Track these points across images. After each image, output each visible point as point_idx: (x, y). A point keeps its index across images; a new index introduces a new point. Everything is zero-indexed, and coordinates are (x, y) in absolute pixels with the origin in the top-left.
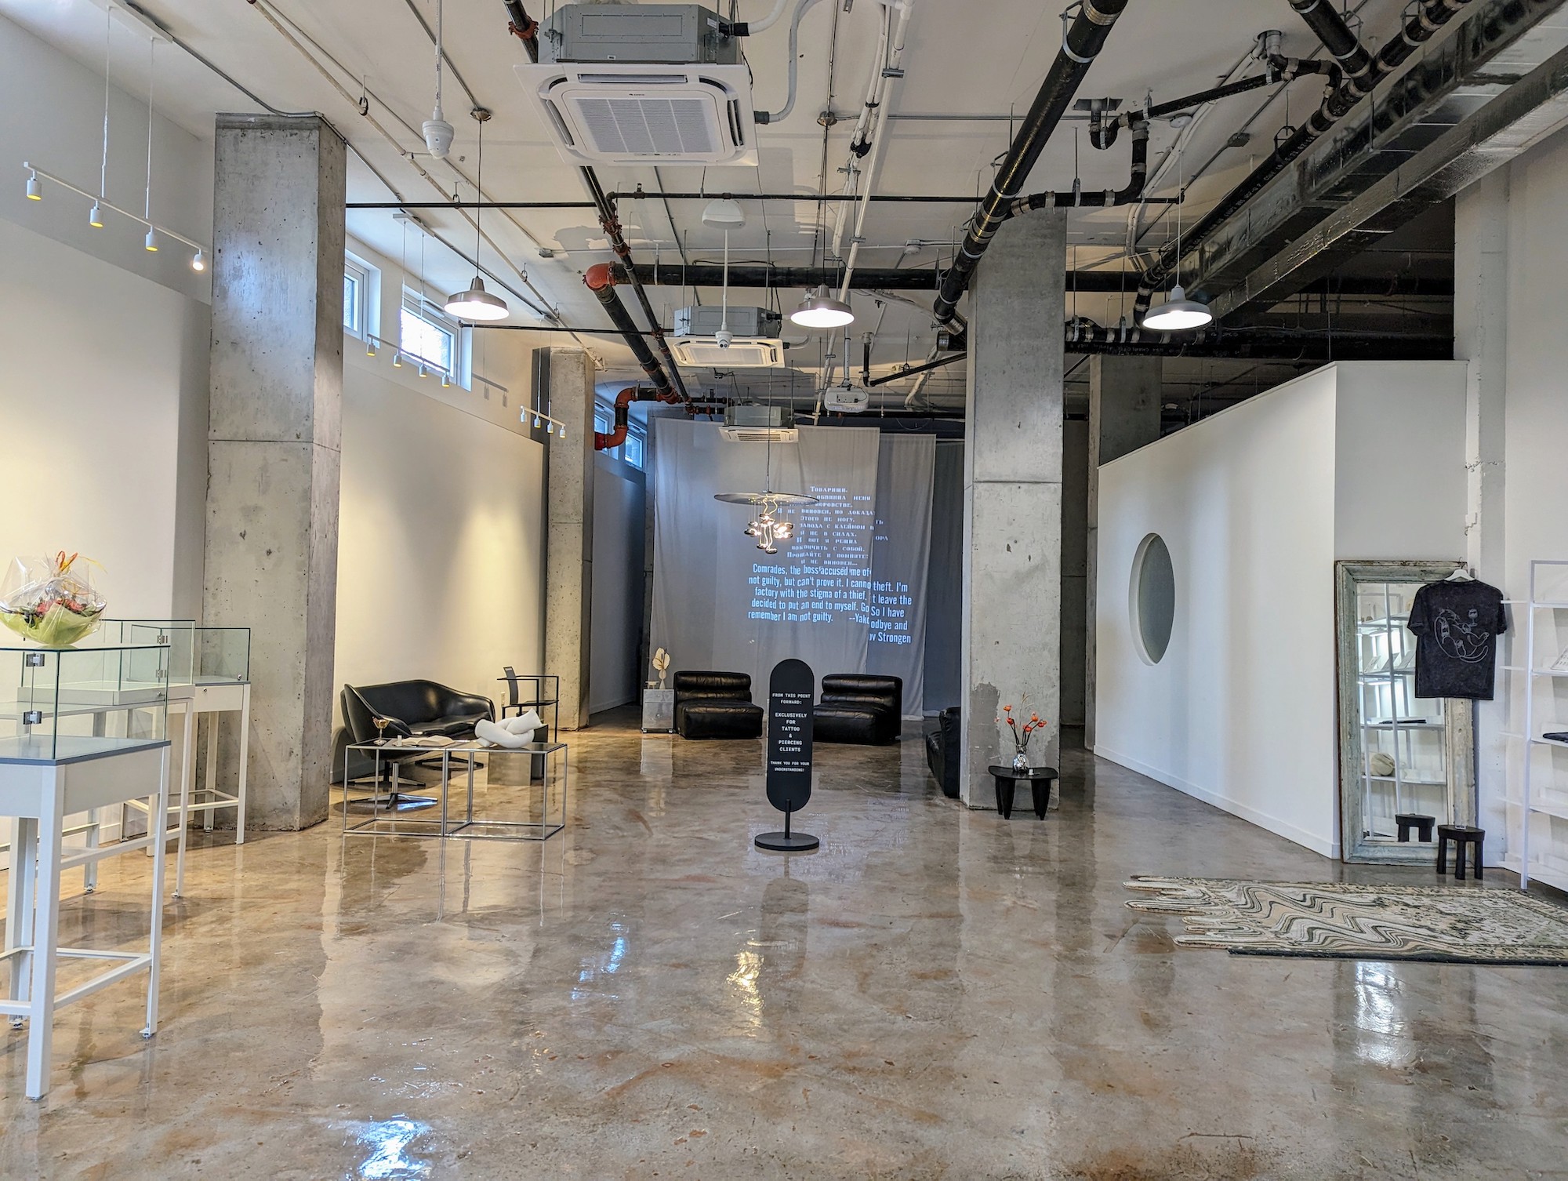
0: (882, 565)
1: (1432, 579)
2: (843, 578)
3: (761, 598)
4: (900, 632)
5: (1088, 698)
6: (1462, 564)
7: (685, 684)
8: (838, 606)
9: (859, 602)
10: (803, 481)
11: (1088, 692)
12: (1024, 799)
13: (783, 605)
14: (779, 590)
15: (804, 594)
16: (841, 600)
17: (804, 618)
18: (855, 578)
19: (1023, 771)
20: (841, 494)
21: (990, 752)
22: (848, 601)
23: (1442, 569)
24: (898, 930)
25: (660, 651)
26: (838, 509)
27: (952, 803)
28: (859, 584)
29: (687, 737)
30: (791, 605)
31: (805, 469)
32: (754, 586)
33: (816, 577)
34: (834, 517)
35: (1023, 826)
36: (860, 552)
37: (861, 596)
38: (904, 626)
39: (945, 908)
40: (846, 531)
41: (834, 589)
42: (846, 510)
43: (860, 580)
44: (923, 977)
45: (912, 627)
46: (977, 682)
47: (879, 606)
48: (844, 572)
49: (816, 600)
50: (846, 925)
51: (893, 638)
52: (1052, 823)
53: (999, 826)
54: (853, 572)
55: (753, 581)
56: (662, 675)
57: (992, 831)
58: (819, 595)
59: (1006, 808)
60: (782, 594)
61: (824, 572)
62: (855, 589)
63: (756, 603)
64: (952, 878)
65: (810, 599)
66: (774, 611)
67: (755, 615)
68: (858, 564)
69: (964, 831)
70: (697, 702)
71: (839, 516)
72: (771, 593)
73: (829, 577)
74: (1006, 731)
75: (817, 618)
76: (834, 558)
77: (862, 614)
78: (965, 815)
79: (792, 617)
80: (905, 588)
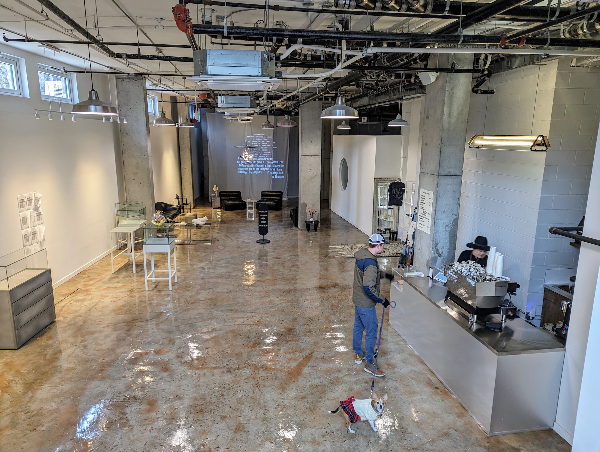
0: (275, 156)
1: (393, 182)
2: (265, 161)
3: (241, 167)
4: (281, 175)
5: (330, 196)
6: (398, 178)
7: (222, 194)
8: (263, 169)
9: (269, 168)
10: (252, 132)
11: (330, 194)
12: (312, 227)
13: (247, 169)
14: (246, 164)
15: (253, 166)
16: (264, 167)
17: (254, 173)
18: (268, 161)
19: (312, 222)
20: (263, 136)
21: (305, 218)
22: (266, 167)
23: (395, 179)
24: (288, 259)
25: (215, 186)
26: (263, 140)
27: (297, 229)
28: (269, 162)
29: (226, 210)
30: (250, 169)
31: (252, 128)
32: (239, 164)
33: (257, 161)
34: (261, 143)
35: (311, 234)
36: (269, 153)
37: (270, 166)
38: (282, 173)
39: (296, 254)
40: (265, 147)
41: (262, 164)
42: (265, 141)
43: (270, 161)
44: (293, 266)
45: (284, 173)
46: (302, 202)
47: (275, 168)
48: (265, 159)
49: (257, 167)
50: (279, 258)
51: (279, 177)
52: (318, 233)
53: (307, 234)
54: (268, 159)
55: (238, 162)
56: (216, 193)
57: (305, 236)
58: (258, 166)
59: (308, 230)
60: (247, 166)
61: (259, 159)
62: (268, 164)
63: (239, 169)
64: (297, 247)
65: (255, 167)
66: (245, 171)
67: (239, 172)
68: (269, 157)
69: (300, 236)
70: (228, 200)
71: (263, 142)
72: (244, 166)
73: (260, 161)
74: (309, 213)
75: (258, 172)
76: (262, 155)
77: (270, 171)
78: (300, 232)
79: (250, 172)
80: (282, 162)
